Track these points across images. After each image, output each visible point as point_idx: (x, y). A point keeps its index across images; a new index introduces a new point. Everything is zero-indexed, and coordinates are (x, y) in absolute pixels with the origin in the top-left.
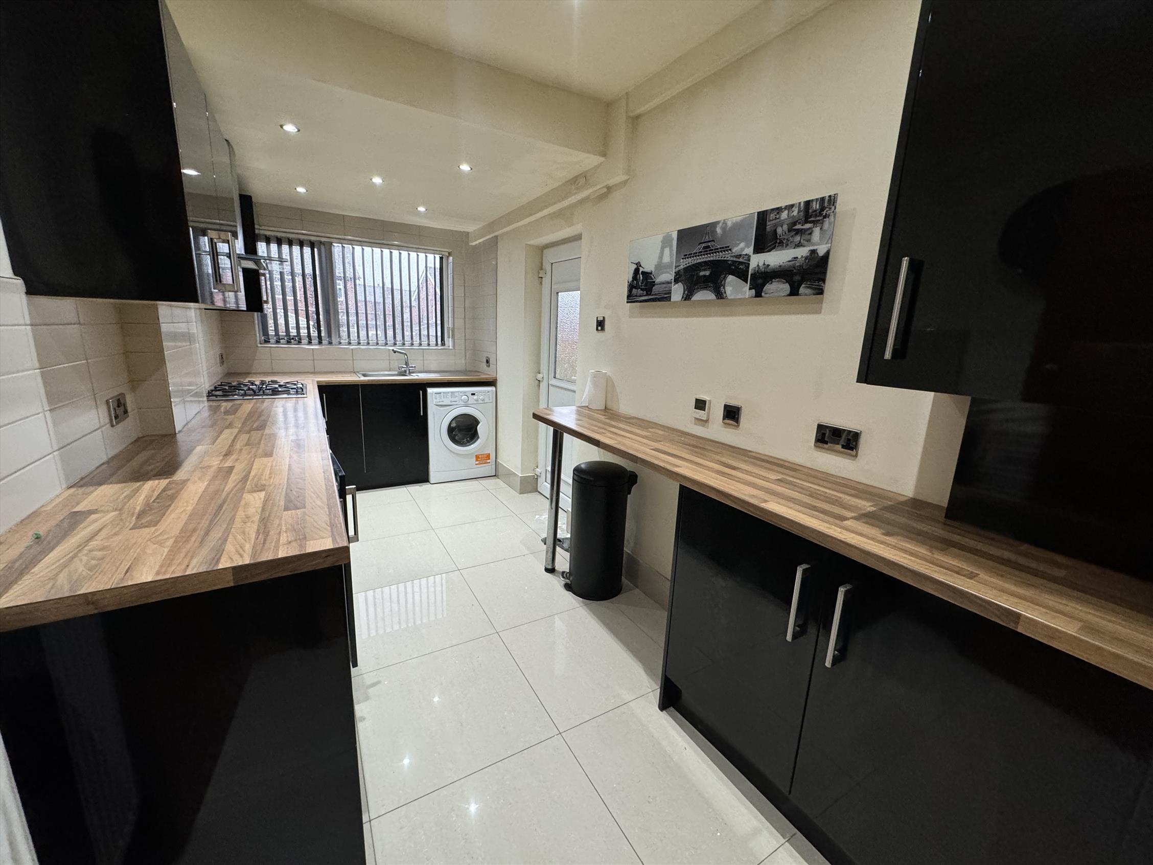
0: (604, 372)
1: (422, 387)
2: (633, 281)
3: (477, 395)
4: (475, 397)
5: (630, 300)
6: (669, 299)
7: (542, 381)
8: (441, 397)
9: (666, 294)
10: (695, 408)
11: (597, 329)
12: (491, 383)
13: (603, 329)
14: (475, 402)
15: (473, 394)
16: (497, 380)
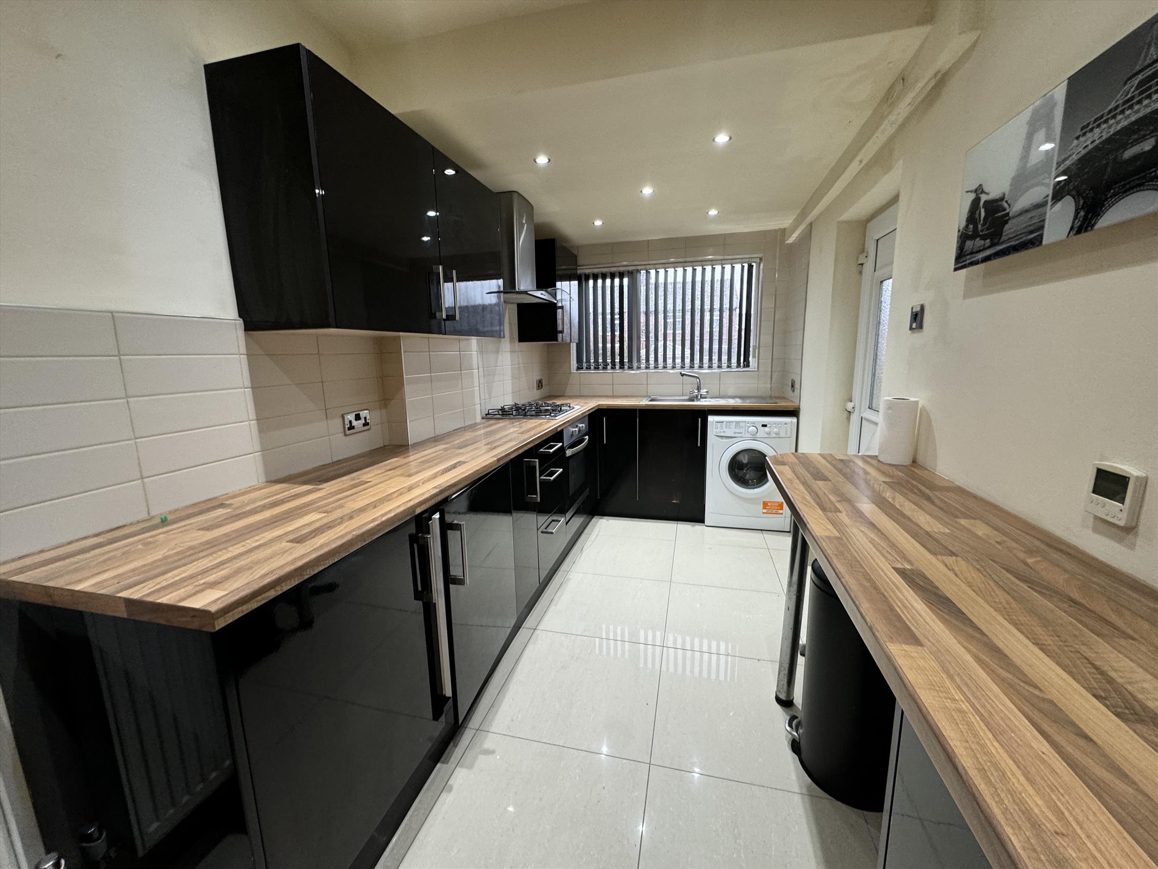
0: (912, 399)
1: (704, 413)
2: (967, 226)
3: (770, 427)
4: (766, 429)
5: (960, 265)
6: (1037, 242)
7: (853, 413)
8: (722, 427)
9: (1031, 232)
10: (1094, 492)
11: (911, 328)
12: (794, 413)
13: (920, 327)
14: (766, 436)
15: (764, 426)
16: (799, 408)
